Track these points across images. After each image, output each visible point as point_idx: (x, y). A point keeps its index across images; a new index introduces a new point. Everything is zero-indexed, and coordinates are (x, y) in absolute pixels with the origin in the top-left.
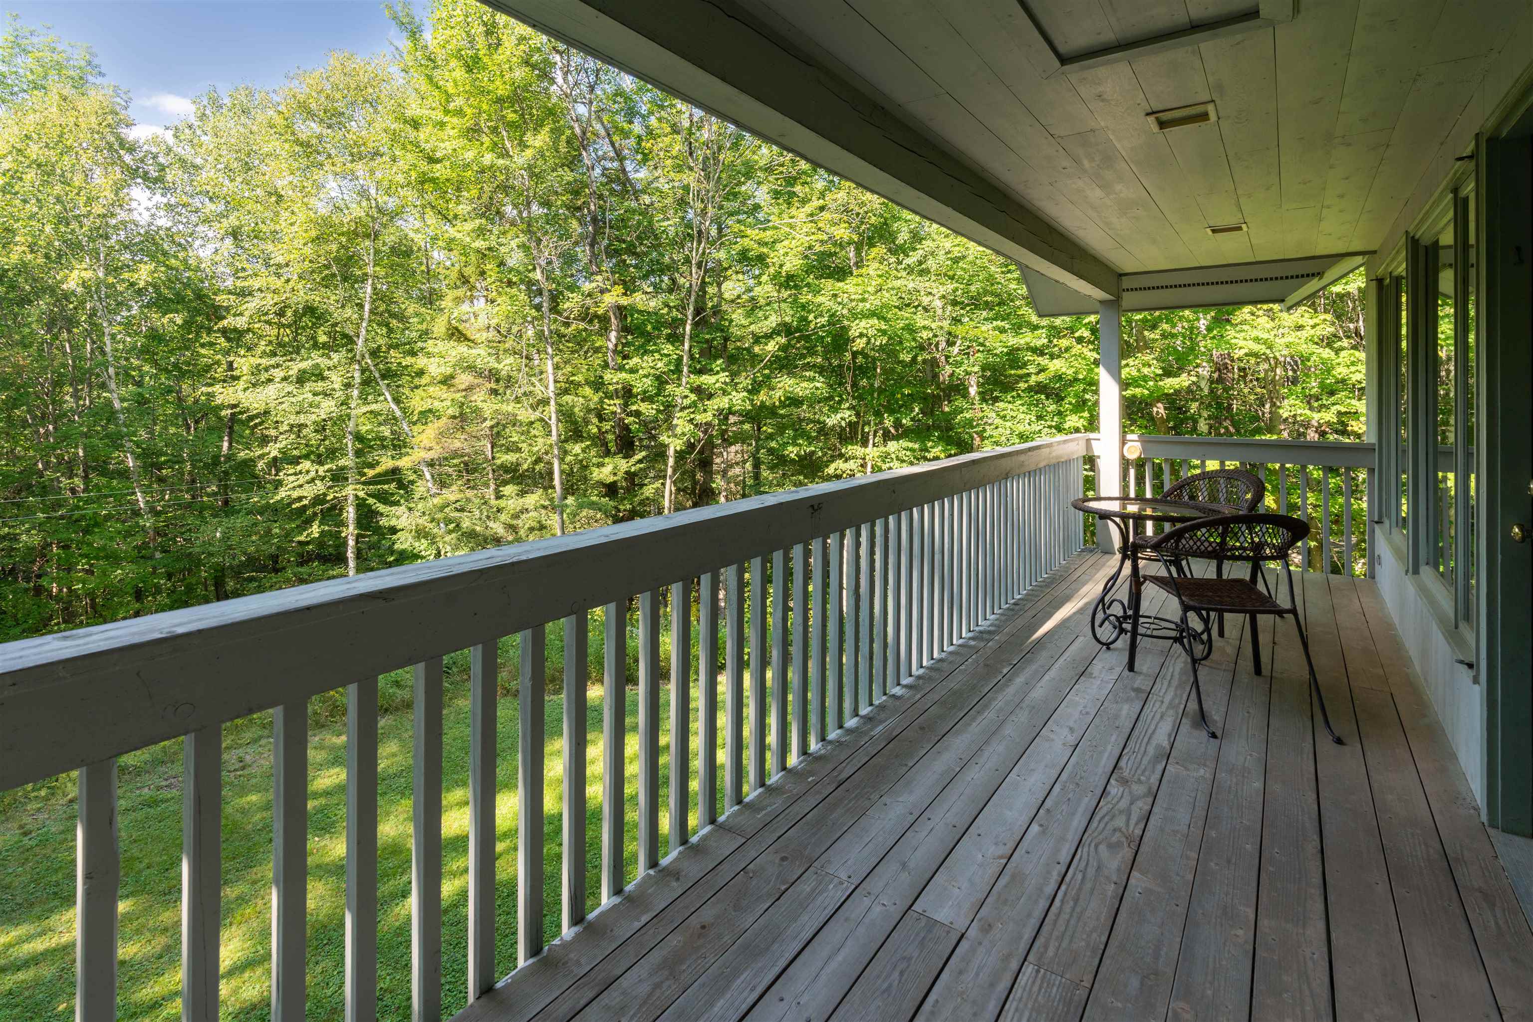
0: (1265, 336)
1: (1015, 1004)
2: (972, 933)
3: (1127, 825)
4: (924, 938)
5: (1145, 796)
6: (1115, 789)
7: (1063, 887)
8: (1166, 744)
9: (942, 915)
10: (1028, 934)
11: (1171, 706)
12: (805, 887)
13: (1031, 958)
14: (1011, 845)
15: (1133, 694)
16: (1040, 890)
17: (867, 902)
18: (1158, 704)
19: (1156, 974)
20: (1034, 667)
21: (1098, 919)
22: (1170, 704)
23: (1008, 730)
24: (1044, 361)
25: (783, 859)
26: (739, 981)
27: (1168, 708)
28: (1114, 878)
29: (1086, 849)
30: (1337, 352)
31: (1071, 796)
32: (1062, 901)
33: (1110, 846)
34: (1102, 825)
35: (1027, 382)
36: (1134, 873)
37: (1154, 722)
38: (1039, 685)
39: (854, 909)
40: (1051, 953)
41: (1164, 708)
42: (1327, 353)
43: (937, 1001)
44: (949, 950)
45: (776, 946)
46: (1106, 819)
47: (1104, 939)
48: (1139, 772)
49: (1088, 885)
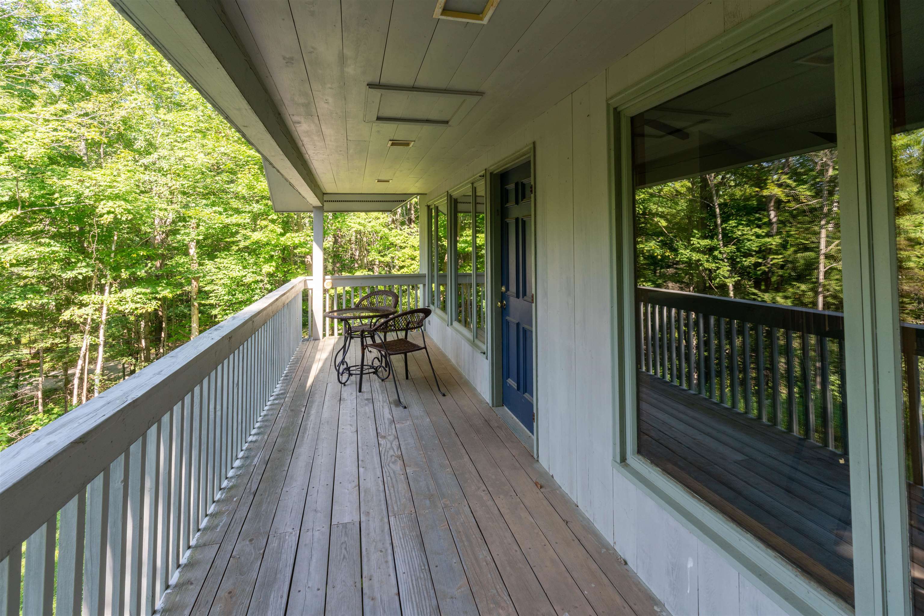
0: (363, 222)
1: (395, 532)
2: (363, 519)
3: (394, 452)
4: (346, 532)
5: (394, 439)
6: (382, 441)
7: (386, 485)
8: (390, 417)
9: (346, 520)
10: (384, 507)
11: (384, 402)
12: (274, 544)
13: (390, 514)
14: (357, 481)
15: (366, 402)
16: (378, 490)
17: (310, 533)
18: (378, 403)
19: (432, 495)
20: (316, 404)
21: (404, 489)
22: (383, 401)
23: (323, 435)
24: (248, 233)
25: (251, 540)
26: (272, 599)
27: (383, 403)
28: (402, 473)
29: (385, 468)
30: (391, 229)
31: (367, 451)
32: (389, 490)
33: (393, 463)
34: (386, 457)
35: (237, 246)
36: (407, 468)
37: (381, 410)
38: (324, 411)
39: (306, 538)
40: (396, 509)
41: (382, 404)
42: (386, 230)
43: (366, 549)
44: (359, 530)
45: (278, 576)
46: (386, 454)
47: (410, 494)
48: (387, 431)
49: (394, 480)
